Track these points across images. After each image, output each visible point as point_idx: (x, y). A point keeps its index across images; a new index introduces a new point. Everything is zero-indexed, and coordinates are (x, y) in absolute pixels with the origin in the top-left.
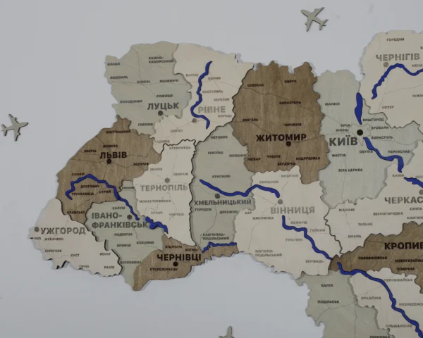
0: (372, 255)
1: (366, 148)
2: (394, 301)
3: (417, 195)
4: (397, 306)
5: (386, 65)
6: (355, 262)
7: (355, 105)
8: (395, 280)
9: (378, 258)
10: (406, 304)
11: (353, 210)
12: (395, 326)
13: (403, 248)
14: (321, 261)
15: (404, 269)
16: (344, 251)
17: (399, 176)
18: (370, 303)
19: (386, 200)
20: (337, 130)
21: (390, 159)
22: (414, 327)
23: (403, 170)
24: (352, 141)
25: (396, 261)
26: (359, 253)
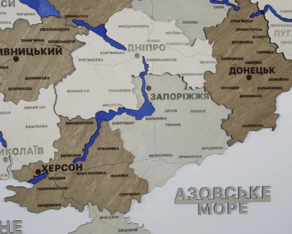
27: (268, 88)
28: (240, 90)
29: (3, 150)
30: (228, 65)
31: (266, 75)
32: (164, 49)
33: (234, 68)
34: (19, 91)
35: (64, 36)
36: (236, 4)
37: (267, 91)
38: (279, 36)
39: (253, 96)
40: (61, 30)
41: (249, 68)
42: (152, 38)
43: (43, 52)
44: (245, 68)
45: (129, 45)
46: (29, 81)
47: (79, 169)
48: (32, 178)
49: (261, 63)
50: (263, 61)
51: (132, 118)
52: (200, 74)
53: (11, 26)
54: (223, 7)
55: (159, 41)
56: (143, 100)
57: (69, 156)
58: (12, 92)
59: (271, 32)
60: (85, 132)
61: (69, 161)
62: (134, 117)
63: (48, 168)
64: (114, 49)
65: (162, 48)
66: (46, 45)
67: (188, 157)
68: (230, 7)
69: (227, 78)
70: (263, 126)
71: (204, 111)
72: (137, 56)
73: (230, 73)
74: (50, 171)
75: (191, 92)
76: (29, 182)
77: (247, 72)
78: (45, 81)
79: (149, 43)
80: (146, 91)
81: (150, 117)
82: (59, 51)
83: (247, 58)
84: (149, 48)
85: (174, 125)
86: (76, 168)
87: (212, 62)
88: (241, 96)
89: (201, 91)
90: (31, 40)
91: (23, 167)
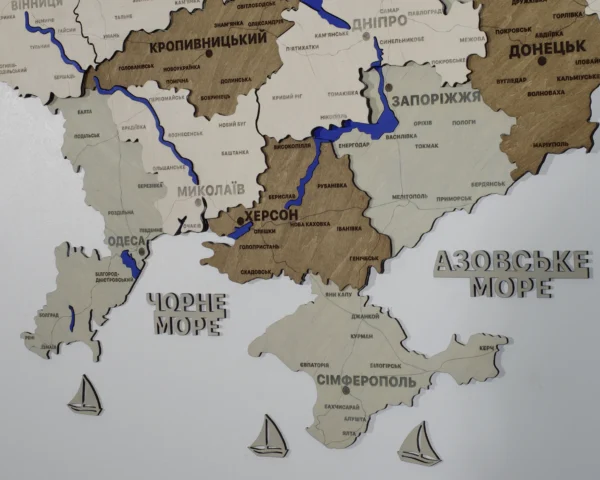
0: (136, 63)
2: (162, 130)
4: (166, 138)
6: (112, 75)
8: (164, 99)
9: (143, 66)
10: (177, 135)
12: (165, 169)
13: (172, 49)
14: (72, 76)
15: (175, 81)
16: (99, 60)
18: (133, 135)
22: (187, 168)
25: (165, 70)
26: (120, 61)
27: (576, 78)
28: (528, 83)
29: (194, 188)
30: (504, 42)
31: (570, 54)
32: (405, 22)
33: (517, 47)
34: (214, 100)
35: (268, 14)
37: (574, 83)
39: (550, 93)
40: (264, 5)
41: (541, 45)
42: (386, 7)
43: (242, 40)
44: (534, 45)
45: (355, 21)
46: (226, 84)
47: (294, 217)
48: (231, 230)
49: (562, 34)
50: (565, 32)
51: (366, 137)
52: (460, 60)
53: (199, 6)
55: (398, 9)
56: (379, 108)
57: (280, 197)
58: (206, 102)
60: (299, 160)
61: (279, 205)
62: (369, 136)
63: (252, 216)
64: (333, 29)
65: (402, 20)
66: (245, 30)
67: (450, 199)
69: (506, 63)
70: (567, 144)
72: (366, 36)
73: (511, 56)
74: (256, 220)
75: (454, 90)
76: (230, 236)
77: (538, 52)
78: (246, 83)
79: (383, 15)
80: (385, 92)
81: (392, 134)
82: (262, 38)
83: (538, 28)
84: (383, 23)
85: (428, 146)
86: (289, 215)
87: (479, 39)
88: (530, 94)
89: (468, 88)
90: (226, 25)
91: (220, 213)
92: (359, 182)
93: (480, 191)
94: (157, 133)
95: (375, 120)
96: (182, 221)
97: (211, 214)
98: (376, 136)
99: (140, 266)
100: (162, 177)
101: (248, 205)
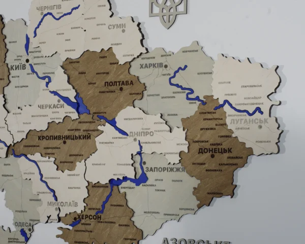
0: (32, 144)
1: (30, 72)
2: (41, 175)
3: (56, 103)
4: (43, 179)
5: (42, 13)
6: (21, 149)
7: (25, 42)
8: (43, 161)
9: (34, 146)
10: (48, 178)
11: (20, 113)
12: (42, 193)
13: (48, 139)
14: (2, 148)
15: (49, 154)
16: (15, 142)
17: (46, 90)
18: (28, 177)
19: (39, 106)
20: (15, 60)
21: (44, 78)
22: (52, 193)
23: (49, 86)
24: (23, 67)
25: (45, 148)
26: (24, 143)
27: (227, 164)
28: (206, 165)
29: (55, 203)
30: (196, 147)
31: (225, 154)
33: (202, 149)
34: (66, 164)
35: (92, 127)
36: (204, 100)
37: (226, 167)
38: (234, 123)
39: (215, 170)
40: (90, 122)
41: (212, 149)
42: (145, 127)
43: (80, 137)
44: (209, 149)
45: (131, 132)
46: (72, 157)
47: (99, 219)
48: (71, 223)
49: (222, 145)
50: (223, 144)
51: (133, 185)
52: (177, 153)
53: (61, 121)
54: (195, 103)
55: (150, 129)
56: (140, 172)
57: (94, 209)
58: (62, 164)
59: (228, 121)
60: (103, 193)
61: (93, 213)
62: (135, 184)
63: (81, 217)
64: (121, 135)
65: (152, 134)
66: (81, 133)
67: (170, 215)
68: (200, 102)
69: (197, 156)
70: (222, 194)
71: (181, 181)
72: (135, 140)
73: (199, 153)
74: (82, 219)
75: (173, 166)
76: (70, 225)
77: (211, 152)
78: (81, 157)
79: (143, 131)
80: (143, 165)
81: (145, 184)
82: (89, 137)
83: (212, 141)
84: (143, 134)
85: (161, 190)
86: (97, 218)
87: (185, 144)
88: (207, 170)
89: (179, 165)
90: (73, 130)
91: (66, 215)
92: (130, 205)
93: (183, 212)
94: (40, 177)
95: (137, 177)
96: (49, 217)
97: (62, 215)
98: (138, 184)
99: (28, 236)
100: (41, 196)
101: (79, 212)
